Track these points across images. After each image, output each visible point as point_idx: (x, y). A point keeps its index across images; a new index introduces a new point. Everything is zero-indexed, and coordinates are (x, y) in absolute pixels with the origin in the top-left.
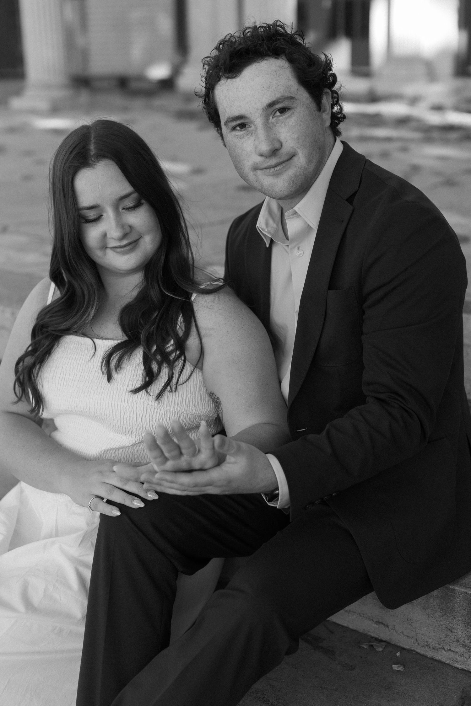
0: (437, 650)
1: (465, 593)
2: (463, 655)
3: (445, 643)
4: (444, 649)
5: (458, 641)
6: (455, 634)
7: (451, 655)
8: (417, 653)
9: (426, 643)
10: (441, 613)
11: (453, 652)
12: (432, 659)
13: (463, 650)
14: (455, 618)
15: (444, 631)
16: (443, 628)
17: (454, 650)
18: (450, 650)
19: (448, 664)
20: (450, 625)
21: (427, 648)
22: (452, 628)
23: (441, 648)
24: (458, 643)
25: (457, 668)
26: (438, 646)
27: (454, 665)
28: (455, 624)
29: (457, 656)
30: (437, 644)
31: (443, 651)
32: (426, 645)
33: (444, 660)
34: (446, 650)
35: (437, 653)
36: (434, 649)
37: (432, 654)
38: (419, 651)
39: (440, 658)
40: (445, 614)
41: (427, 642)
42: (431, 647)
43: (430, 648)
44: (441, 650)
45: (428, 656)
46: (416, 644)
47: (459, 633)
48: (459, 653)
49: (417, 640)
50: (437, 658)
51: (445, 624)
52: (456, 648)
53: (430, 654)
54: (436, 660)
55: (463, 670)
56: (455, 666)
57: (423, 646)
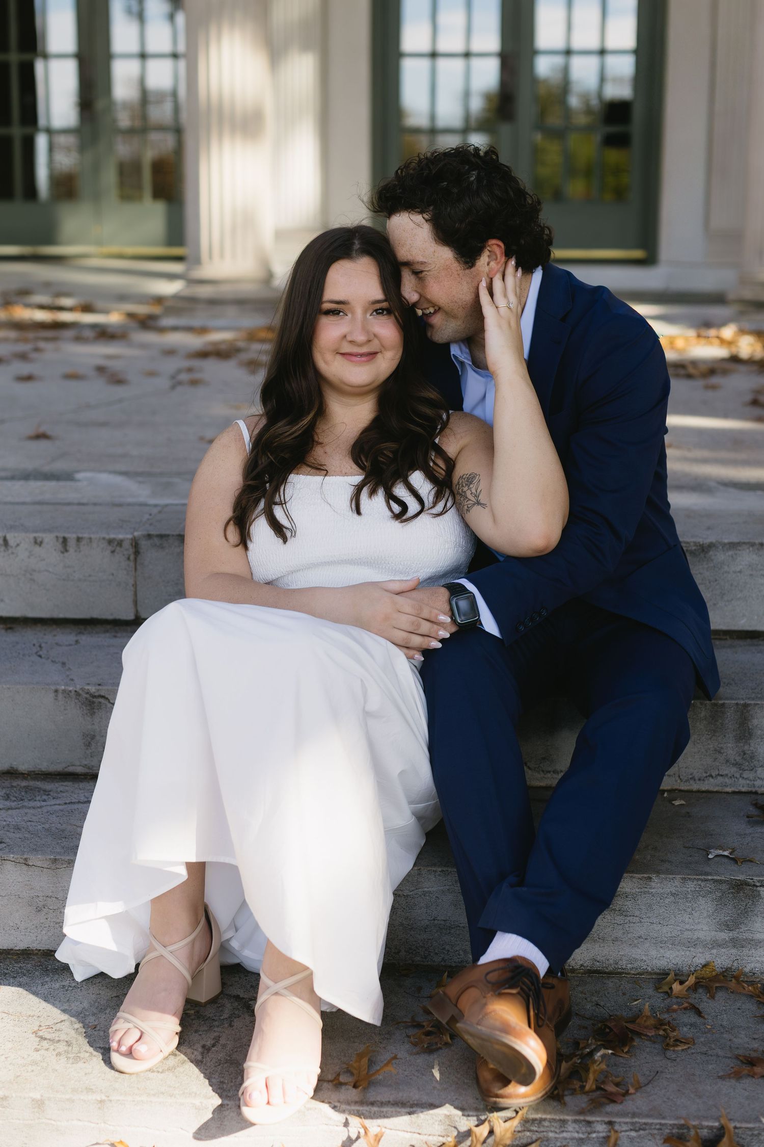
0: (704, 780)
1: (737, 704)
2: (733, 776)
3: (713, 769)
4: (711, 776)
5: (727, 761)
6: (725, 754)
7: (720, 779)
8: (680, 791)
9: (691, 777)
10: (709, 735)
11: (722, 775)
12: (699, 791)
13: (733, 770)
14: (725, 736)
15: (712, 755)
16: (711, 752)
17: (723, 774)
18: (718, 775)
19: (717, 792)
20: (719, 746)
21: (692, 782)
22: (722, 748)
23: (709, 776)
24: (729, 764)
25: (727, 793)
26: (705, 775)
27: (723, 791)
28: (725, 743)
29: (727, 780)
30: (703, 773)
31: (711, 779)
32: (691, 778)
33: (711, 789)
34: (714, 776)
35: (703, 783)
36: (699, 780)
37: (698, 787)
38: (682, 788)
39: (706, 788)
40: (714, 735)
41: (691, 774)
42: (697, 778)
43: (695, 780)
44: (708, 778)
45: (694, 790)
46: (679, 781)
47: (730, 752)
48: (729, 775)
49: (679, 776)
50: (704, 789)
51: (713, 747)
52: (726, 770)
53: (695, 787)
54: (703, 792)
55: (734, 793)
56: (725, 791)
57: (686, 781)
